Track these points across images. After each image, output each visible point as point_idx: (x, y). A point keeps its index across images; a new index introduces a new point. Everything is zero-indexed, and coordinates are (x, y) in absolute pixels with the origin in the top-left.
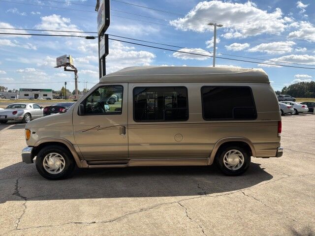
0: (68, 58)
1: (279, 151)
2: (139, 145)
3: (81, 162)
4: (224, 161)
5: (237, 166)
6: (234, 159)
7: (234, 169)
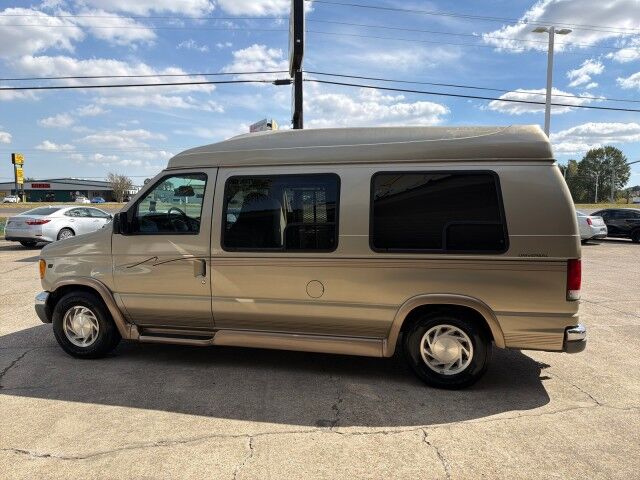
0: (270, 125)
1: (572, 337)
2: (232, 299)
3: (127, 328)
4: (423, 351)
5: (456, 365)
6: (447, 347)
7: (447, 372)
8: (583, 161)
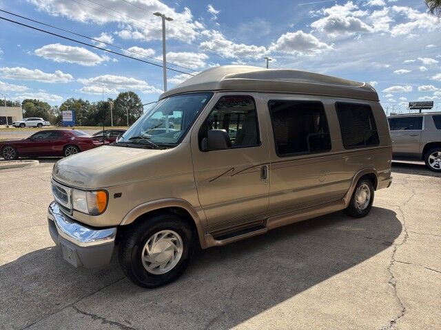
6: (363, 196)
8: (117, 99)
